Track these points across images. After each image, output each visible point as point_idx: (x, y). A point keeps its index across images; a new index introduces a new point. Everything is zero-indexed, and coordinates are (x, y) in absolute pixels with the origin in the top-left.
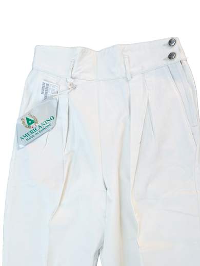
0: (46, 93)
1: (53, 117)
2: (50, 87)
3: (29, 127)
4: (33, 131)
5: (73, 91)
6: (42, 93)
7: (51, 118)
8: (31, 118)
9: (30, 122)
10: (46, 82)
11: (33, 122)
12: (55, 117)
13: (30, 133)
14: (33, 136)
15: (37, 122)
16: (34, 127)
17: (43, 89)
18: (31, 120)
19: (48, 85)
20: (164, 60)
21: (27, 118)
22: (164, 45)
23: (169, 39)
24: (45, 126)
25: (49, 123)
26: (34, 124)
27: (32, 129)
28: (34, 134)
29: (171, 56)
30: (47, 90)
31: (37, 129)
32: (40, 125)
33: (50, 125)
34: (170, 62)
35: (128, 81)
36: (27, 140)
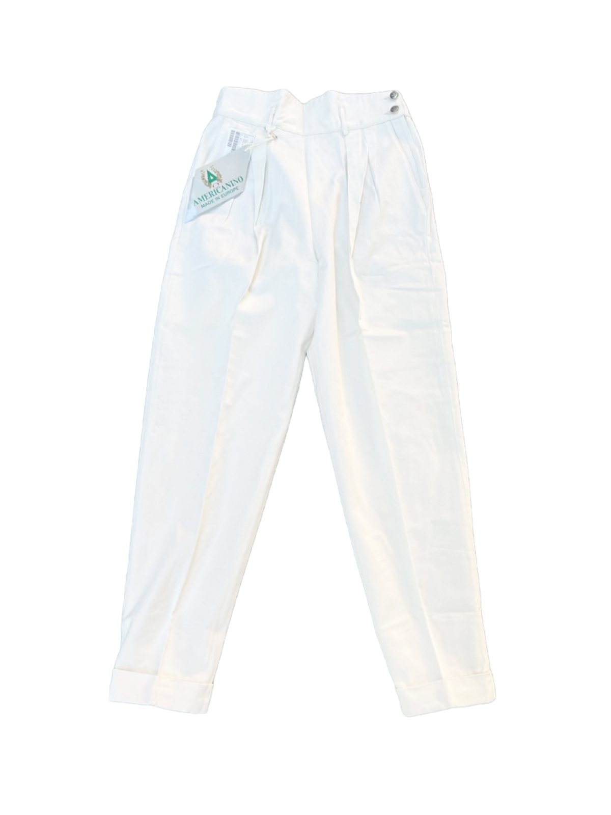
0: (235, 145)
1: (242, 179)
2: (242, 137)
3: (209, 186)
4: (214, 193)
5: (273, 141)
6: (229, 145)
7: (241, 179)
8: (213, 173)
9: (212, 178)
10: (236, 131)
11: (215, 178)
12: (244, 179)
13: (209, 195)
14: (212, 201)
15: (221, 181)
16: (216, 186)
17: (231, 140)
18: (213, 176)
19: (238, 133)
20: (386, 114)
21: (208, 172)
22: (386, 99)
23: (391, 92)
24: (230, 188)
25: (236, 185)
26: (216, 181)
27: (212, 189)
28: (213, 198)
29: (394, 109)
30: (236, 141)
31: (220, 190)
32: (225, 186)
33: (237, 188)
34: (393, 116)
35: (344, 136)
36: (203, 206)
